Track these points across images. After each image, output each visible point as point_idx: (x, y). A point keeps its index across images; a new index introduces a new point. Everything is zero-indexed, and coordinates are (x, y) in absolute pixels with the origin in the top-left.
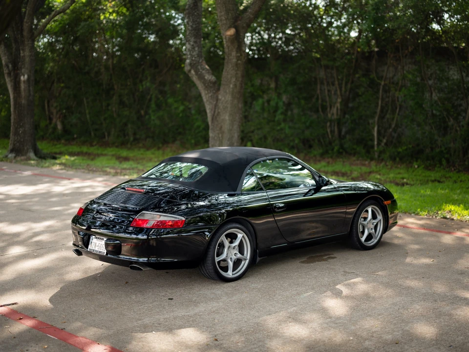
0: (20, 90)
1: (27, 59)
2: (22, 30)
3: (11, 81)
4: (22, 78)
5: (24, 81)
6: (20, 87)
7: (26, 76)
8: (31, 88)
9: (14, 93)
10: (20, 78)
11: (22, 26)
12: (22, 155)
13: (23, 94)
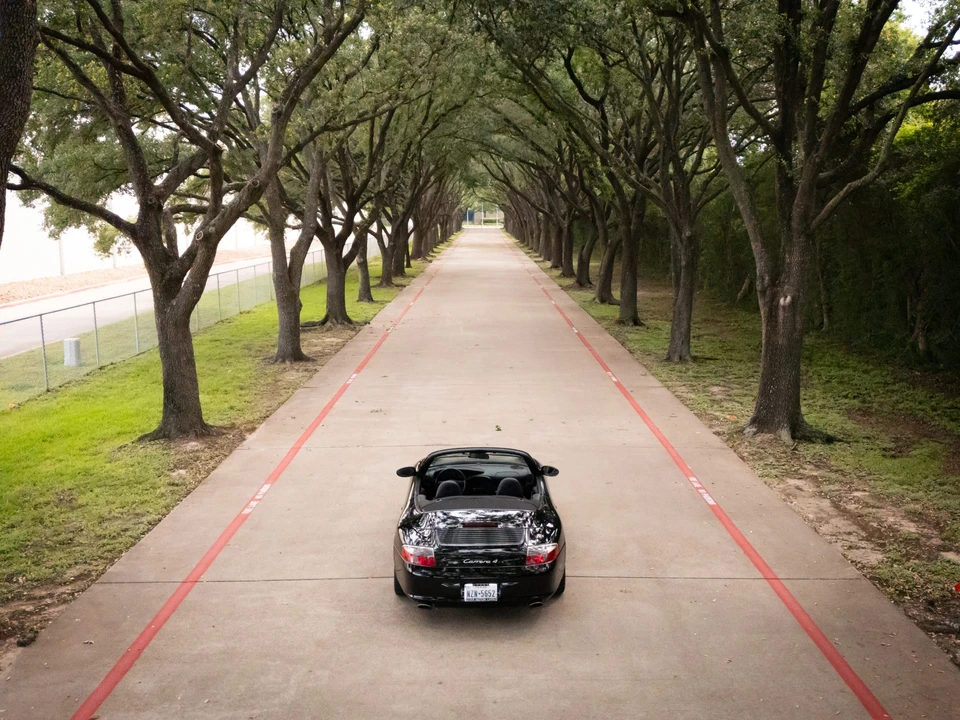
0: (777, 322)
1: (795, 269)
2: (790, 219)
3: (764, 305)
4: (782, 301)
5: (784, 307)
6: (776, 317)
7: (789, 299)
8: (798, 318)
9: (767, 326)
10: (778, 302)
11: (790, 213)
12: (769, 432)
13: (781, 329)
